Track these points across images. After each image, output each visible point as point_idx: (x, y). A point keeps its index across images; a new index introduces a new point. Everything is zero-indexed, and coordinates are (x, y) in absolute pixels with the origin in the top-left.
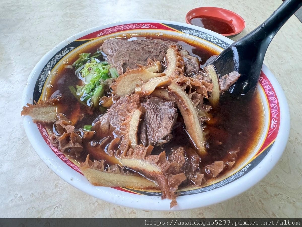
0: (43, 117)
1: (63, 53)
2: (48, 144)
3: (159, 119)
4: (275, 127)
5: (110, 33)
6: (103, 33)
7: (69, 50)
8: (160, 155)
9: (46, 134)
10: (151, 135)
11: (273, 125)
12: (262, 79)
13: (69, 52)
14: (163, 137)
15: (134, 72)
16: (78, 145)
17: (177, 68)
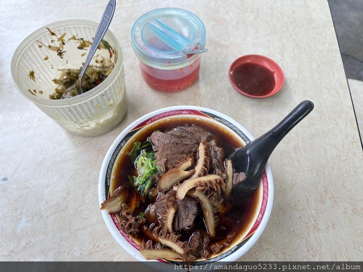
0: (114, 209)
1: (122, 144)
2: (119, 230)
3: (187, 213)
4: (260, 220)
5: (157, 120)
6: (151, 120)
7: (126, 141)
8: (185, 242)
9: (117, 221)
10: (181, 223)
11: (259, 218)
12: (264, 177)
14: (188, 226)
15: (173, 173)
16: (137, 230)
17: (204, 167)
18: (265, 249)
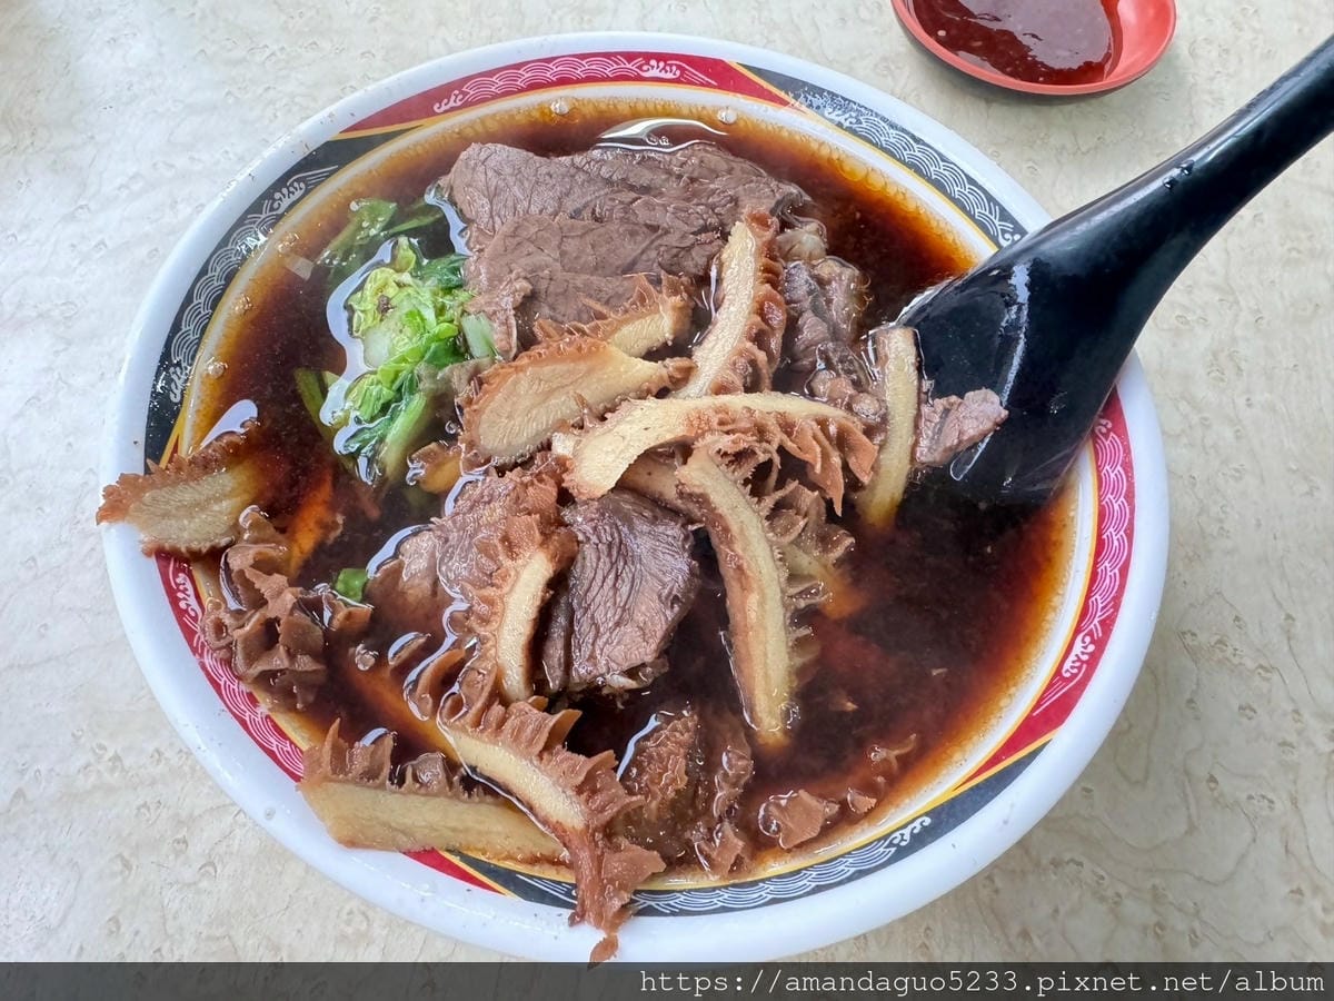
0: (182, 529)
1: (280, 199)
2: (194, 650)
3: (625, 590)
4: (1080, 671)
5: (495, 97)
6: (465, 94)
7: (307, 185)
8: (597, 759)
9: (192, 601)
10: (586, 650)
11: (1073, 662)
12: (1104, 430)
13: (307, 192)
14: (626, 666)
15: (558, 356)
16: (305, 663)
17: (749, 345)
18: (1045, 861)
